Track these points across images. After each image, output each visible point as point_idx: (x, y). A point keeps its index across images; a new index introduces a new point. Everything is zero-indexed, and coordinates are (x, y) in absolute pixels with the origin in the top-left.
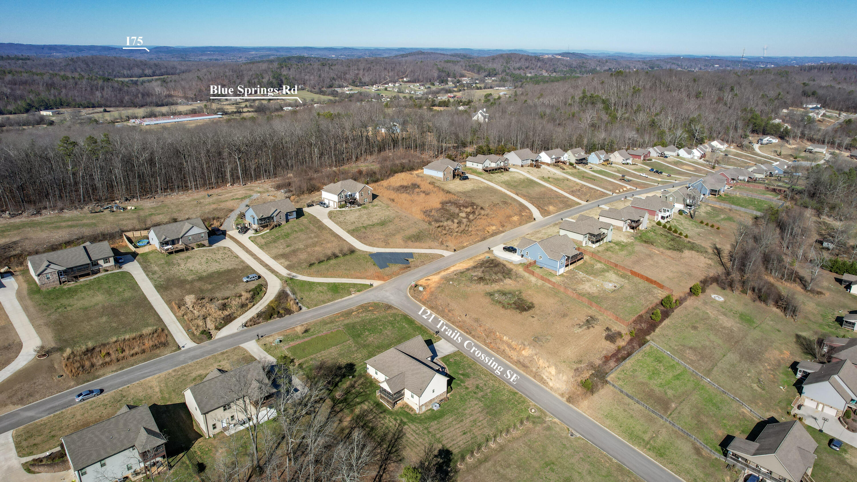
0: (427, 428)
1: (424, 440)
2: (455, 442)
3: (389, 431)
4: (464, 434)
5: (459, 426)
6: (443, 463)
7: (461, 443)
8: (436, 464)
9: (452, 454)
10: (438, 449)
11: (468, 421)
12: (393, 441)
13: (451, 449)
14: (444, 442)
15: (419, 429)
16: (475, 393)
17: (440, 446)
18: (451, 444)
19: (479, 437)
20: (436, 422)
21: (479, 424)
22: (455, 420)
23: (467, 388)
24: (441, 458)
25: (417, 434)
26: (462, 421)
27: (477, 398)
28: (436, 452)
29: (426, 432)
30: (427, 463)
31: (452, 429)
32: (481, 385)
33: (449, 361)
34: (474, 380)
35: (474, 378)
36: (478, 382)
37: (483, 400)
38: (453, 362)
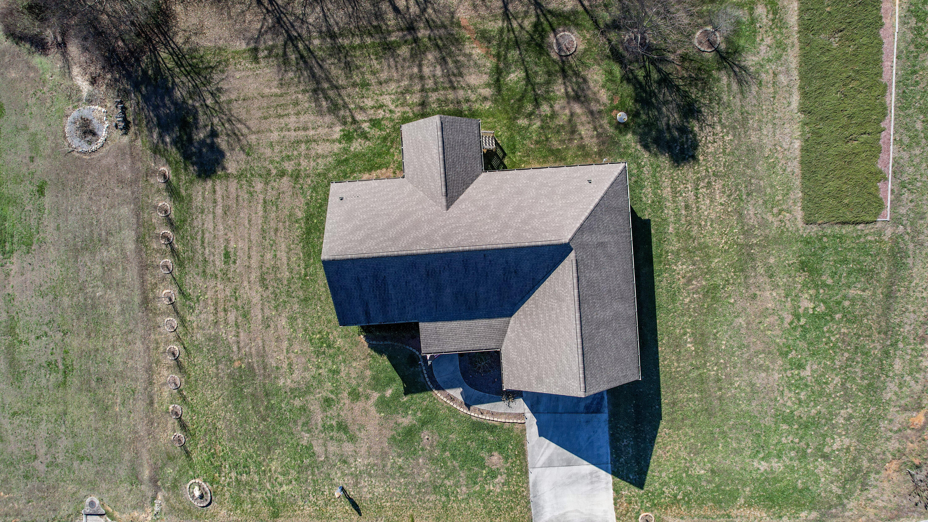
0: (296, 176)
1: (271, 145)
2: (219, 211)
3: (354, 85)
4: (227, 255)
5: (254, 262)
6: (190, 140)
7: (209, 225)
8: (196, 119)
9: (199, 176)
11: (256, 298)
12: (317, 70)
13: (209, 183)
14: (233, 185)
15: (307, 156)
16: (328, 402)
17: (232, 167)
18: (219, 193)
19: (199, 281)
20: (300, 214)
21: (231, 317)
22: (276, 268)
23: (355, 395)
24: (203, 142)
25: (299, 142)
26: (262, 280)
27: (308, 390)
28: (222, 142)
29: (289, 166)
30: (209, 100)
31: (255, 236)
32: (348, 448)
33: (500, 448)
34: (377, 448)
35: (384, 455)
36: (363, 451)
37: (297, 403)
38: (484, 454)
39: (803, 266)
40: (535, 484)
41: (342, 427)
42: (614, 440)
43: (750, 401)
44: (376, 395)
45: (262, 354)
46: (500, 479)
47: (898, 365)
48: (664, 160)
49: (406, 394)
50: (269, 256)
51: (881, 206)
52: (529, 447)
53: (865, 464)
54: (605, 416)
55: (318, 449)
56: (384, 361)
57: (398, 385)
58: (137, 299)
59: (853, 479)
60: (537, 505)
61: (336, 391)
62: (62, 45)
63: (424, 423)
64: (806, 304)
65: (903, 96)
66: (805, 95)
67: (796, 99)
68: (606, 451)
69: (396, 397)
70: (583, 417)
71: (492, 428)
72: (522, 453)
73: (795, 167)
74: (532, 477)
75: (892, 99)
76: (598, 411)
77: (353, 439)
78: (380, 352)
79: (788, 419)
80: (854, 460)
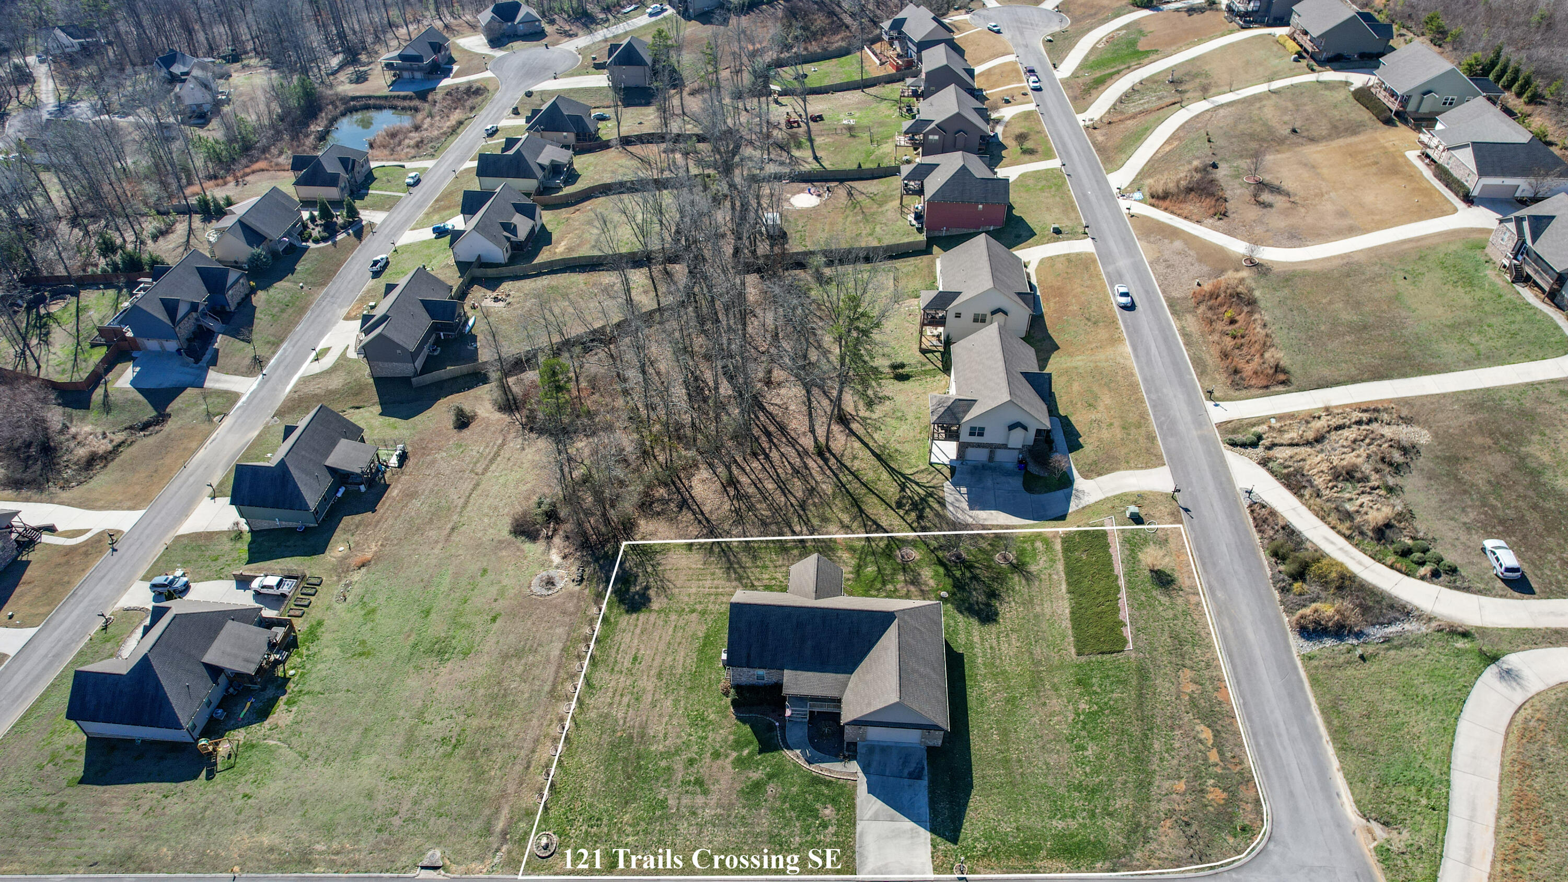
0: (703, 613)
1: (689, 595)
2: (638, 631)
3: (757, 567)
4: (635, 659)
5: (656, 663)
6: (628, 590)
7: (627, 640)
8: (636, 580)
9: (627, 612)
10: (654, 599)
11: (650, 687)
12: (732, 558)
13: (635, 616)
14: (653, 616)
15: (715, 603)
16: (691, 762)
17: (655, 605)
18: (641, 621)
19: (607, 676)
20: (701, 634)
21: (625, 700)
22: (672, 667)
23: (716, 755)
24: (637, 593)
25: (710, 595)
26: (659, 675)
27: (678, 752)
28: (652, 593)
29: (699, 608)
30: (649, 569)
31: (662, 647)
32: (700, 800)
33: (834, 801)
34: (725, 801)
35: (732, 805)
36: (713, 803)
37: (663, 764)
38: (818, 806)
39: (1079, 682)
40: (861, 835)
41: (699, 782)
42: (933, 803)
43: (1046, 775)
44: (735, 754)
45: (644, 727)
46: (832, 829)
47: (1157, 746)
48: (974, 622)
49: (760, 753)
50: (669, 659)
51: (1125, 642)
52: (858, 801)
53: (1143, 820)
54: (925, 782)
55: (671, 802)
56: (747, 729)
57: (755, 746)
58: (547, 688)
59: (1135, 832)
60: (861, 855)
61: (701, 753)
62: (549, 538)
63: (771, 777)
64: (1083, 706)
65: (1129, 582)
66: (1069, 584)
67: (1064, 587)
68: (925, 810)
69: (751, 755)
70: (906, 781)
71: (828, 784)
72: (853, 807)
73: (1067, 624)
74: (859, 828)
75: (1122, 582)
76: (919, 777)
77: (705, 793)
78: (743, 721)
79: (1079, 788)
80: (1133, 816)
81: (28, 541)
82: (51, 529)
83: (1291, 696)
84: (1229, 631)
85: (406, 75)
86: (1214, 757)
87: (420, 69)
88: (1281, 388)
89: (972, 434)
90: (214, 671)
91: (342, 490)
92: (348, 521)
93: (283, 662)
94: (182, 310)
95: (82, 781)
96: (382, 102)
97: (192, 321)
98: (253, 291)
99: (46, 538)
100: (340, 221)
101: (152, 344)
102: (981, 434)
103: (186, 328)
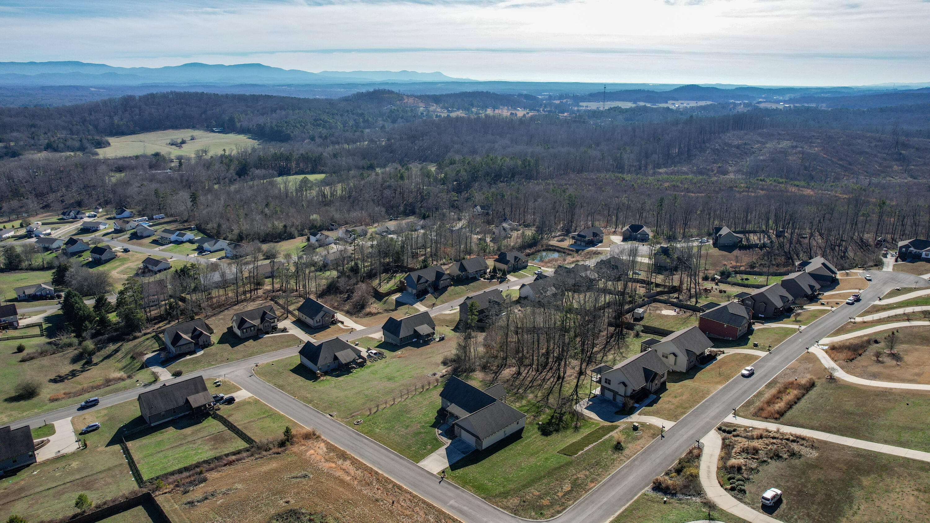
16: (412, 422)
23: (420, 423)
27: (412, 418)
32: (403, 430)
33: (434, 445)
34: (408, 433)
36: (405, 432)
37: (405, 419)
38: (429, 445)
39: (547, 458)
40: (431, 456)
41: (408, 426)
44: (424, 424)
45: (411, 410)
46: (425, 451)
47: (545, 481)
48: (539, 433)
51: (576, 454)
52: (440, 449)
53: (512, 493)
56: (434, 421)
57: (431, 425)
59: (505, 494)
60: (425, 460)
61: (417, 421)
62: (449, 366)
63: (426, 433)
64: (539, 464)
65: (603, 442)
66: (585, 437)
67: (583, 436)
68: (455, 461)
69: (428, 426)
70: (459, 453)
71: (438, 442)
72: (437, 449)
73: (567, 445)
74: (432, 454)
75: (600, 440)
76: (464, 454)
77: (406, 429)
78: (435, 418)
80: (511, 491)
81: (335, 322)
82: (342, 323)
83: (620, 499)
84: (623, 473)
85: (579, 243)
86: (560, 494)
87: (584, 241)
88: (773, 421)
89: (606, 382)
90: (336, 358)
91: (415, 340)
92: (409, 347)
93: (355, 368)
94: (422, 281)
95: (291, 370)
96: (561, 250)
97: (424, 286)
98: (451, 285)
99: (340, 324)
100: (498, 275)
101: (410, 290)
102: (609, 384)
103: (420, 287)
